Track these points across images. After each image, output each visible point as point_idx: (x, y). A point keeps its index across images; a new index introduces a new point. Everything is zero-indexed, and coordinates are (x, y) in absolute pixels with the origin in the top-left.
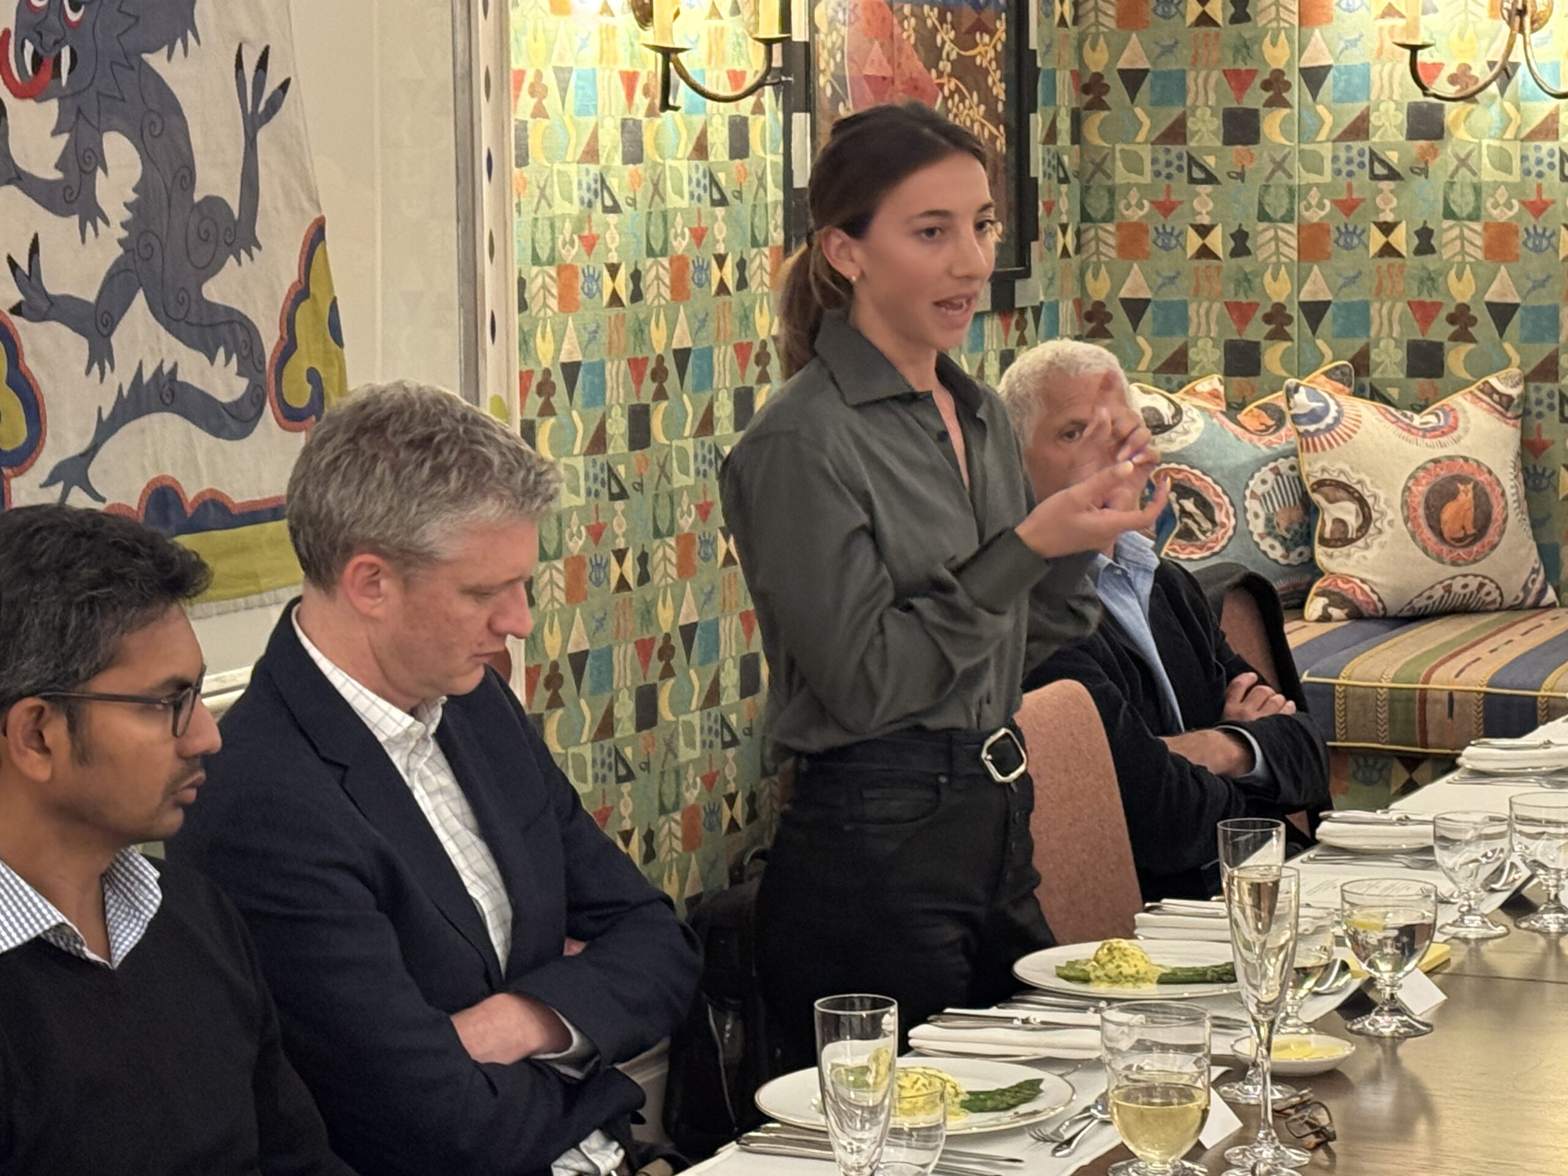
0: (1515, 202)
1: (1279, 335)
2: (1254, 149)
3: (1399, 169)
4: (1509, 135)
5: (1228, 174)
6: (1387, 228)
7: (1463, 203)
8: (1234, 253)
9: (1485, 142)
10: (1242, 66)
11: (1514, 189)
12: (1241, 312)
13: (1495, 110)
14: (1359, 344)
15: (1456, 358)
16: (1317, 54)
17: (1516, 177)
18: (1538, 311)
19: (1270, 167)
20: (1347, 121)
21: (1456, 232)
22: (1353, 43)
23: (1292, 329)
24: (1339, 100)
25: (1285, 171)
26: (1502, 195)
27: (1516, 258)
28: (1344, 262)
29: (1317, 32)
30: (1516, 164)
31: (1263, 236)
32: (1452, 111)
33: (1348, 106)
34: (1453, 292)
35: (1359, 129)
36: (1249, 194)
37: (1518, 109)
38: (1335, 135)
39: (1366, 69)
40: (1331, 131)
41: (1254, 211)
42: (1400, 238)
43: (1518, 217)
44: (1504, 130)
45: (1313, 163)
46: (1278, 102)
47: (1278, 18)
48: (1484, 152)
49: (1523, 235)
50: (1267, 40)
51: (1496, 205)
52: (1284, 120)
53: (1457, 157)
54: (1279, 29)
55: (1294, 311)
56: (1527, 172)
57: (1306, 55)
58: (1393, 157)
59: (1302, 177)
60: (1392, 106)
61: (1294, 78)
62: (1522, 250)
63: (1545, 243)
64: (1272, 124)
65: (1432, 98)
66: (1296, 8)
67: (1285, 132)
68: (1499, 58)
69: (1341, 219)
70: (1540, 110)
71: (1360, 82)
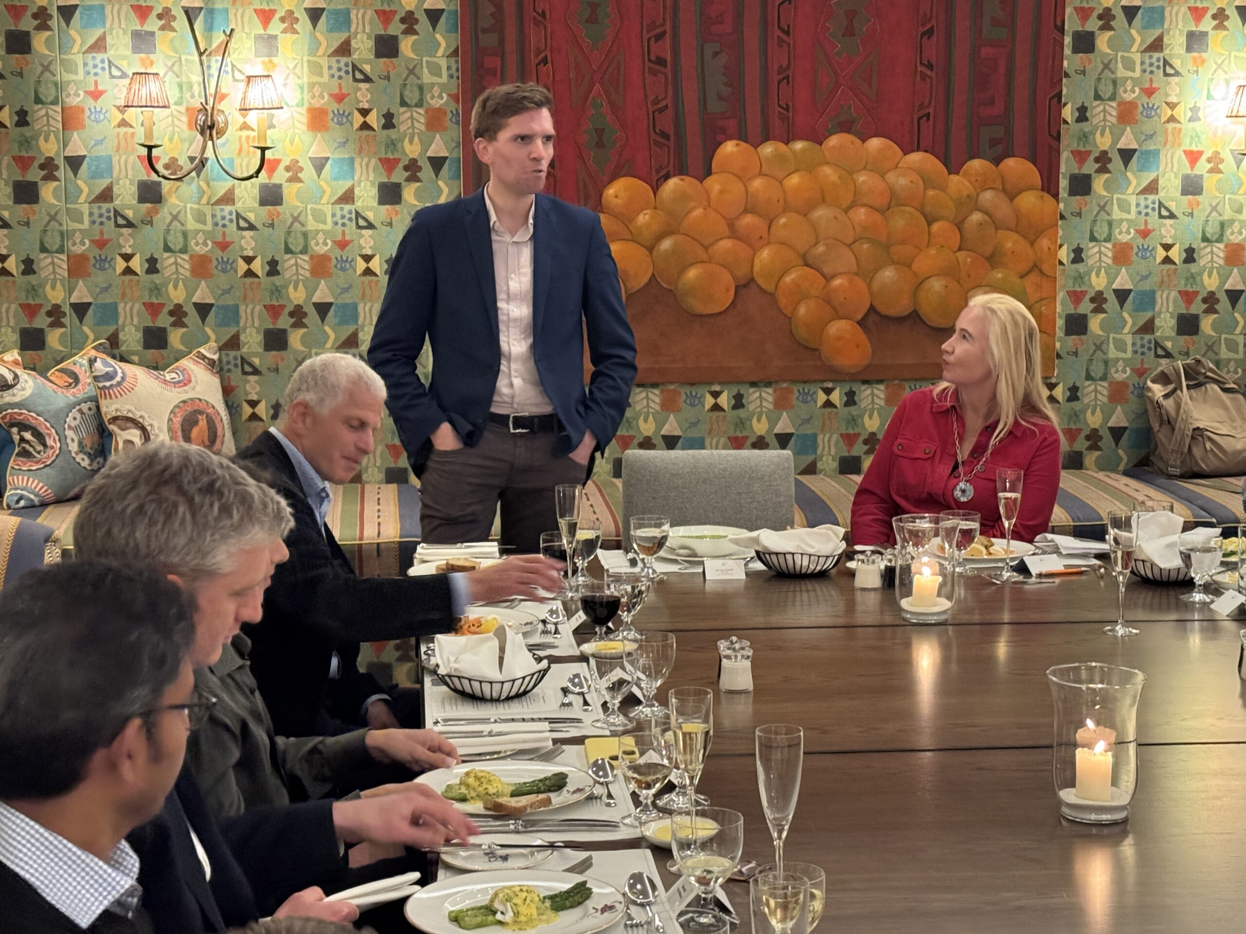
0: (209, 242)
1: (57, 323)
2: (35, 207)
3: (134, 222)
4: (204, 200)
5: (18, 223)
6: (127, 258)
7: (176, 242)
8: (25, 272)
9: (189, 206)
10: (24, 154)
11: (208, 235)
12: (30, 310)
13: (194, 186)
14: (111, 329)
15: (175, 337)
16: (76, 148)
17: (209, 227)
18: (225, 308)
19: (47, 218)
20: (98, 190)
21: (172, 260)
22: (99, 142)
23: (66, 320)
24: (92, 178)
25: (57, 221)
26: (200, 238)
27: (211, 276)
28: (100, 278)
29: (75, 134)
30: (209, 219)
31: (44, 262)
32: (166, 186)
33: (98, 181)
34: (172, 297)
35: (106, 195)
36: (33, 236)
37: (208, 185)
38: (90, 200)
39: (109, 159)
40: (88, 196)
41: (37, 246)
42: (136, 264)
43: (211, 251)
44: (200, 198)
45: (76, 216)
46: (50, 177)
47: (48, 124)
48: (189, 211)
49: (215, 263)
50: (42, 138)
51: (197, 244)
52: (56, 189)
53: (171, 214)
54: (49, 131)
55: (67, 309)
56: (216, 224)
57: (68, 148)
58: (129, 214)
59: (70, 225)
60: (128, 182)
61: (61, 162)
62: (215, 272)
63: (229, 267)
64: (47, 191)
65: (154, 177)
66: (60, 119)
67: (56, 196)
68: (197, 154)
69: (96, 251)
70: (224, 185)
71: (105, 166)
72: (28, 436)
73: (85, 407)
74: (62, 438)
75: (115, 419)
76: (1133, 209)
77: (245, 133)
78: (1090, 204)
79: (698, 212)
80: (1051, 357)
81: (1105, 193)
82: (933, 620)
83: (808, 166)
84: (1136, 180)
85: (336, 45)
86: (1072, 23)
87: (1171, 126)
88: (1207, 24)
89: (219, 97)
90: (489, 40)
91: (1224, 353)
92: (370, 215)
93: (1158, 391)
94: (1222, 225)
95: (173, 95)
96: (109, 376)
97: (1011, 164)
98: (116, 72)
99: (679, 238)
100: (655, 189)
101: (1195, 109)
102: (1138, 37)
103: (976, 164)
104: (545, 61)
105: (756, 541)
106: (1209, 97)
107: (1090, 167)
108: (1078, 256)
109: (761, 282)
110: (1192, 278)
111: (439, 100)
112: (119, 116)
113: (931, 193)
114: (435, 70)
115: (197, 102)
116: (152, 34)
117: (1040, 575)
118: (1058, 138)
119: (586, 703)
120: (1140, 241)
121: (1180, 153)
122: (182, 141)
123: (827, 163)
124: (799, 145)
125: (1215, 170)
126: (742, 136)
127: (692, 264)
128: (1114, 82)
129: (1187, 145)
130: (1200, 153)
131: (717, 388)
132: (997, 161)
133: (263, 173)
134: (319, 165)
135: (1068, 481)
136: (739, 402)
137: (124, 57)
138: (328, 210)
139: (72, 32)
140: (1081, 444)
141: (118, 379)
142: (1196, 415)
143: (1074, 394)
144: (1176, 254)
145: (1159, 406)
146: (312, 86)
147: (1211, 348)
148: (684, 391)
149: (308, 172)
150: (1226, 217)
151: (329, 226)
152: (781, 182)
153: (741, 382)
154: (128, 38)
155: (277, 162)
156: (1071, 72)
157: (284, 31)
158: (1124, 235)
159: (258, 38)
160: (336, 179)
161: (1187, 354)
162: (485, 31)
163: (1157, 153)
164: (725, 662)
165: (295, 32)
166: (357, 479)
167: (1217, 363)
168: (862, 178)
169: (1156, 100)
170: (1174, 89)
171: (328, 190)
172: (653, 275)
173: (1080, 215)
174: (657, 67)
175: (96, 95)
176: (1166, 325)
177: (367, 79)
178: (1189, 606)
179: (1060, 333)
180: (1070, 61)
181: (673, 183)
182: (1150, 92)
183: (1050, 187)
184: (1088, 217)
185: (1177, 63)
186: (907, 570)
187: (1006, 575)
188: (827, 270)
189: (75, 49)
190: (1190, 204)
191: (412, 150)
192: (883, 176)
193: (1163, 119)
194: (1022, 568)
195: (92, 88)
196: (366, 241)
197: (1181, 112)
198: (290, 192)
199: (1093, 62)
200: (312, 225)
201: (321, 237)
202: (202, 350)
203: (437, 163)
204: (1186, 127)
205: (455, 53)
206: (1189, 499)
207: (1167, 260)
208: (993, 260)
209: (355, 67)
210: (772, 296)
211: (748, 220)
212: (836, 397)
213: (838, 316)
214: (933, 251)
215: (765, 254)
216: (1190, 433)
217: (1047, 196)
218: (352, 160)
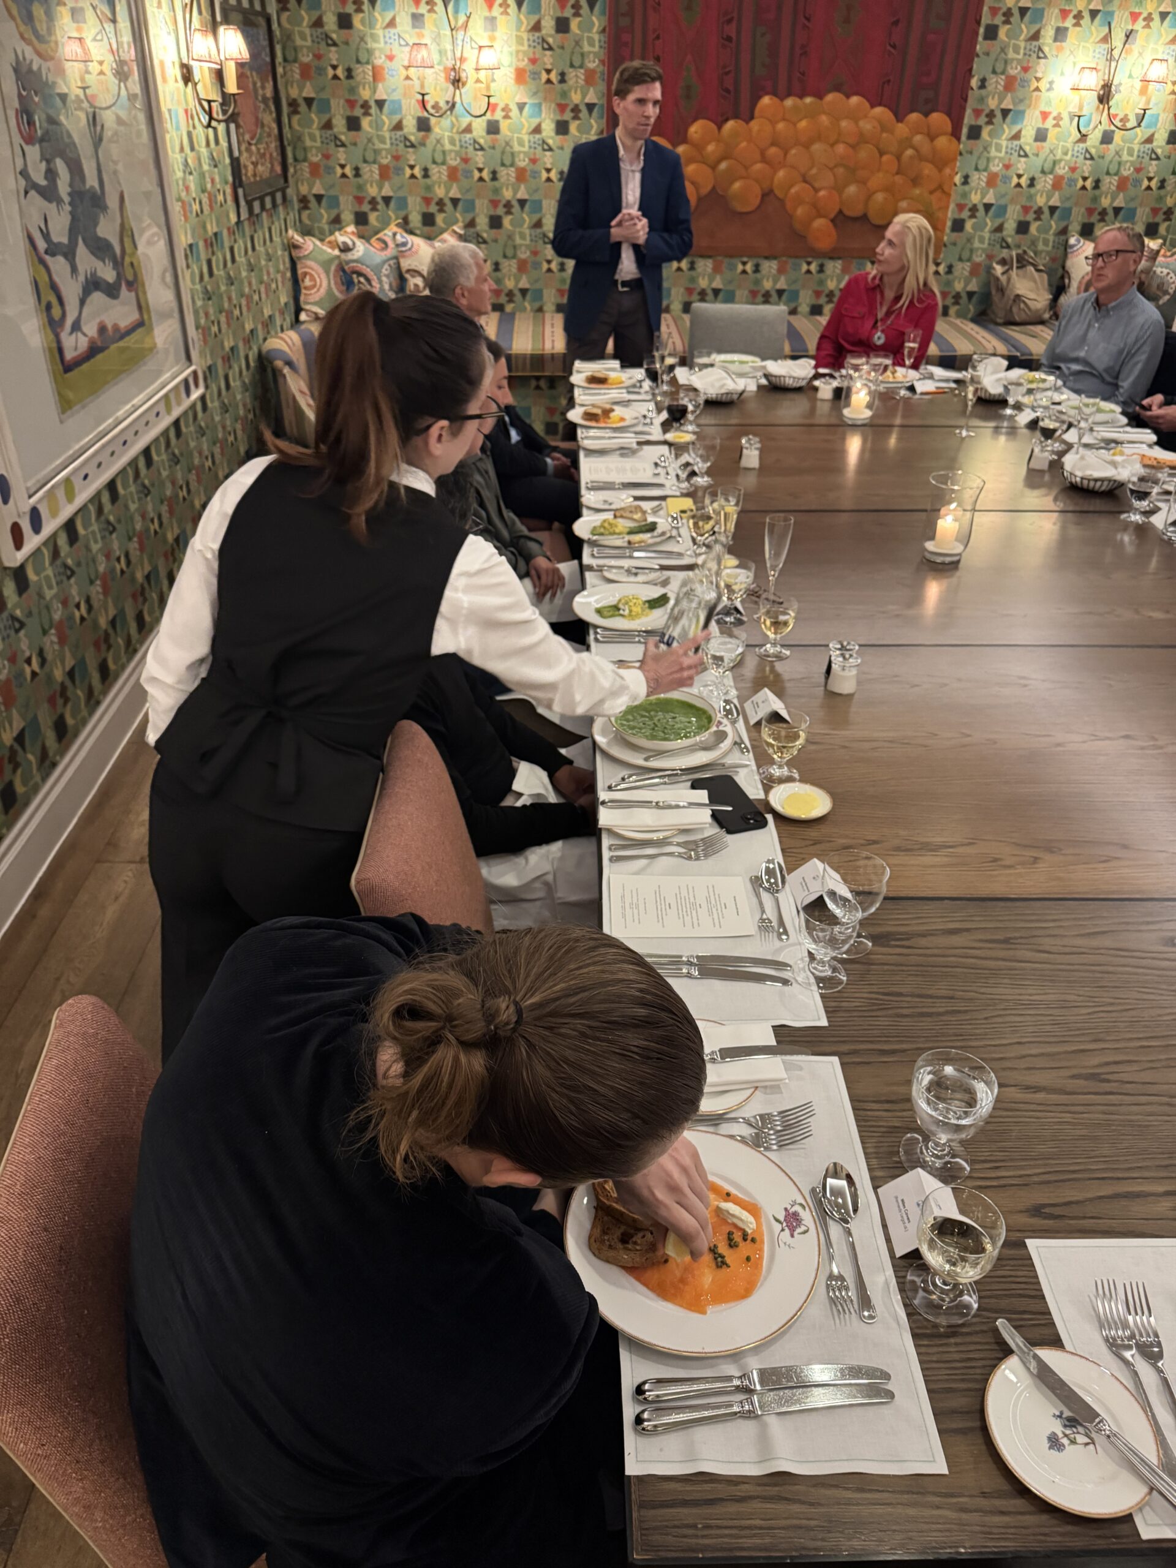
0: (458, 158)
1: (374, 209)
2: (359, 133)
3: (415, 144)
4: (455, 130)
5: (350, 143)
6: (412, 167)
7: (439, 159)
8: (355, 176)
9: (446, 134)
10: (351, 98)
11: (457, 153)
12: (359, 200)
13: (449, 121)
14: (402, 213)
15: (440, 219)
16: (381, 94)
17: (457, 148)
18: (467, 201)
19: (366, 141)
20: (394, 122)
21: (436, 170)
22: (394, 90)
23: (379, 207)
24: (391, 114)
25: (372, 143)
26: (453, 155)
27: (459, 180)
28: (396, 180)
29: (380, 85)
30: (458, 143)
31: (365, 169)
32: (433, 120)
33: (394, 117)
34: (437, 193)
35: (398, 126)
36: (359, 152)
37: (457, 120)
38: (390, 129)
39: (400, 102)
40: (388, 126)
41: (361, 159)
42: (417, 171)
43: (459, 164)
44: (453, 128)
45: (382, 140)
46: (367, 114)
47: (364, 78)
48: (446, 137)
49: (461, 172)
50: (361, 87)
51: (451, 159)
52: (371, 122)
53: (436, 139)
54: (365, 83)
55: (379, 200)
56: (461, 146)
57: (376, 94)
58: (412, 138)
59: (378, 145)
60: (411, 117)
61: (372, 104)
62: (461, 177)
63: (469, 175)
64: (365, 123)
65: (426, 114)
66: (371, 73)
67: (371, 126)
68: (450, 99)
69: (394, 163)
70: (465, 120)
71: (397, 108)
72: (362, 279)
73: (392, 262)
74: (380, 282)
75: (408, 271)
76: (1004, 150)
77: (479, 85)
78: (978, 145)
79: (744, 144)
80: (940, 246)
81: (988, 138)
82: (859, 423)
83: (812, 114)
84: (1008, 131)
85: (532, 23)
86: (986, 19)
87: (1036, 93)
88: (1069, 22)
89: (462, 60)
90: (624, 22)
91: (1041, 246)
92: (550, 142)
93: (999, 269)
94: (1055, 163)
95: (436, 57)
96: (404, 244)
97: (935, 116)
98: (402, 42)
99: (732, 162)
100: (720, 128)
101: (1051, 83)
102: (1025, 31)
103: (914, 117)
104: (658, 37)
105: (764, 367)
106: (1062, 74)
107: (982, 120)
108: (966, 180)
109: (777, 192)
110: (1031, 197)
111: (592, 64)
112: (404, 73)
113: (884, 135)
114: (591, 43)
115: (450, 64)
116: (422, 15)
117: (922, 394)
118: (966, 100)
119: (667, 474)
120: (1004, 172)
121: (1037, 113)
122: (441, 90)
123: (824, 113)
124: (808, 100)
125: (1057, 125)
126: (774, 93)
127: (736, 180)
128: (1006, 62)
129: (1043, 107)
130: (1050, 113)
131: (745, 259)
132: (926, 114)
133: (489, 114)
134: (521, 107)
135: (941, 326)
136: (757, 269)
137: (406, 32)
138: (526, 138)
139: (376, 14)
140: (949, 301)
141: (409, 246)
142: (1018, 285)
143: (950, 269)
144: (1024, 181)
145: (997, 279)
146: (518, 52)
147: (1034, 243)
148: (726, 260)
149: (515, 112)
150: (1058, 157)
151: (526, 149)
152: (795, 124)
153: (759, 256)
154: (409, 18)
155: (496, 105)
156: (980, 54)
157: (502, 14)
158: (996, 168)
159: (486, 18)
160: (531, 116)
161: (1018, 246)
162: (623, 15)
163: (1023, 112)
164: (745, 451)
165: (507, 14)
166: (540, 310)
167: (1035, 253)
168: (844, 124)
169: (1029, 75)
170: (1041, 68)
171: (526, 125)
172: (714, 188)
173: (971, 153)
174: (726, 43)
175: (391, 58)
176: (1010, 226)
177: (550, 48)
178: (1002, 417)
179: (948, 230)
180: (981, 46)
181: (730, 124)
182: (1026, 69)
183: (956, 134)
184: (976, 154)
185: (1046, 49)
186: (849, 389)
187: (903, 392)
188: (817, 185)
189: (378, 26)
190: (1038, 148)
191: (576, 98)
192: (856, 122)
193: (1032, 88)
194: (912, 389)
195: (388, 53)
196: (548, 159)
197: (1043, 85)
198: (504, 126)
199: (994, 46)
200: (517, 148)
201: (522, 156)
202: (455, 228)
203: (590, 107)
204: (1044, 95)
205: (604, 31)
206: (1005, 339)
207: (1019, 185)
208: (915, 181)
209: (544, 40)
210: (782, 201)
211: (773, 150)
212: (813, 267)
213: (820, 216)
214: (881, 175)
215: (781, 174)
216: (1012, 297)
217: (954, 140)
218: (540, 105)
